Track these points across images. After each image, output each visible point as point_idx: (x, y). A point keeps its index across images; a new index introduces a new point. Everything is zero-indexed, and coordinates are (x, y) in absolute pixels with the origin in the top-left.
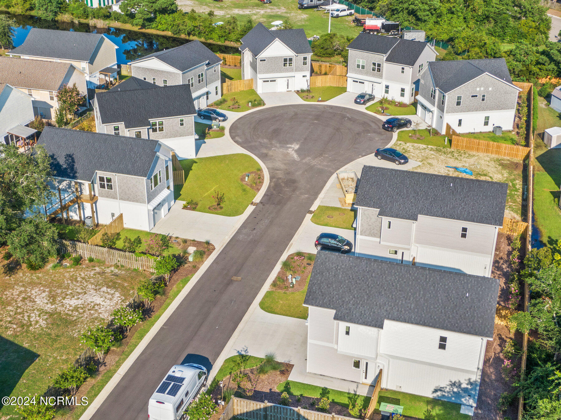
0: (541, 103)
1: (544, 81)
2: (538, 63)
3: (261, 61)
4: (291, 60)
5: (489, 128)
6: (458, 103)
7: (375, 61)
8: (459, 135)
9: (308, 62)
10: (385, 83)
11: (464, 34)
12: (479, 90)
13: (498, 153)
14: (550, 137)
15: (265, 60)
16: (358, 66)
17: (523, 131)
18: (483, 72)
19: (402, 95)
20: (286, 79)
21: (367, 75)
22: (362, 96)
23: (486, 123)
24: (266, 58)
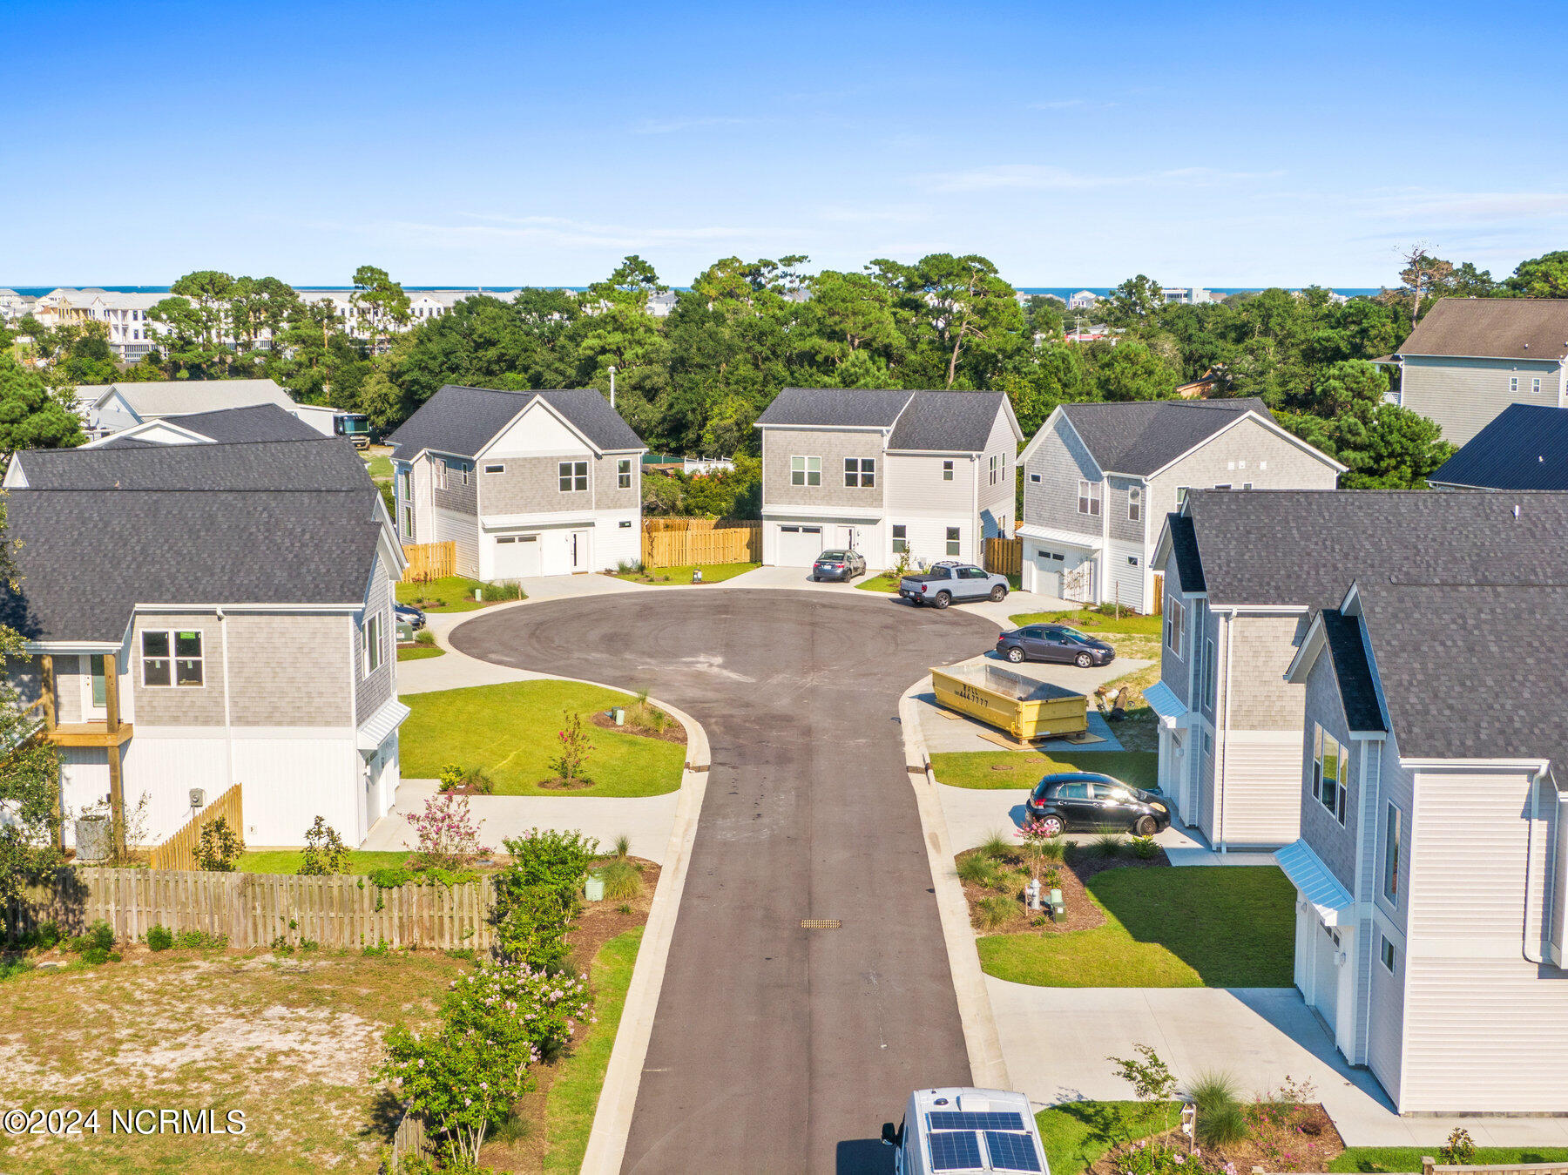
3: (490, 470)
4: (582, 468)
7: (853, 453)
9: (635, 476)
10: (890, 519)
12: (1235, 468)
15: (500, 469)
16: (798, 478)
19: (953, 548)
20: (568, 532)
21: (828, 504)
22: (833, 557)
24: (504, 460)
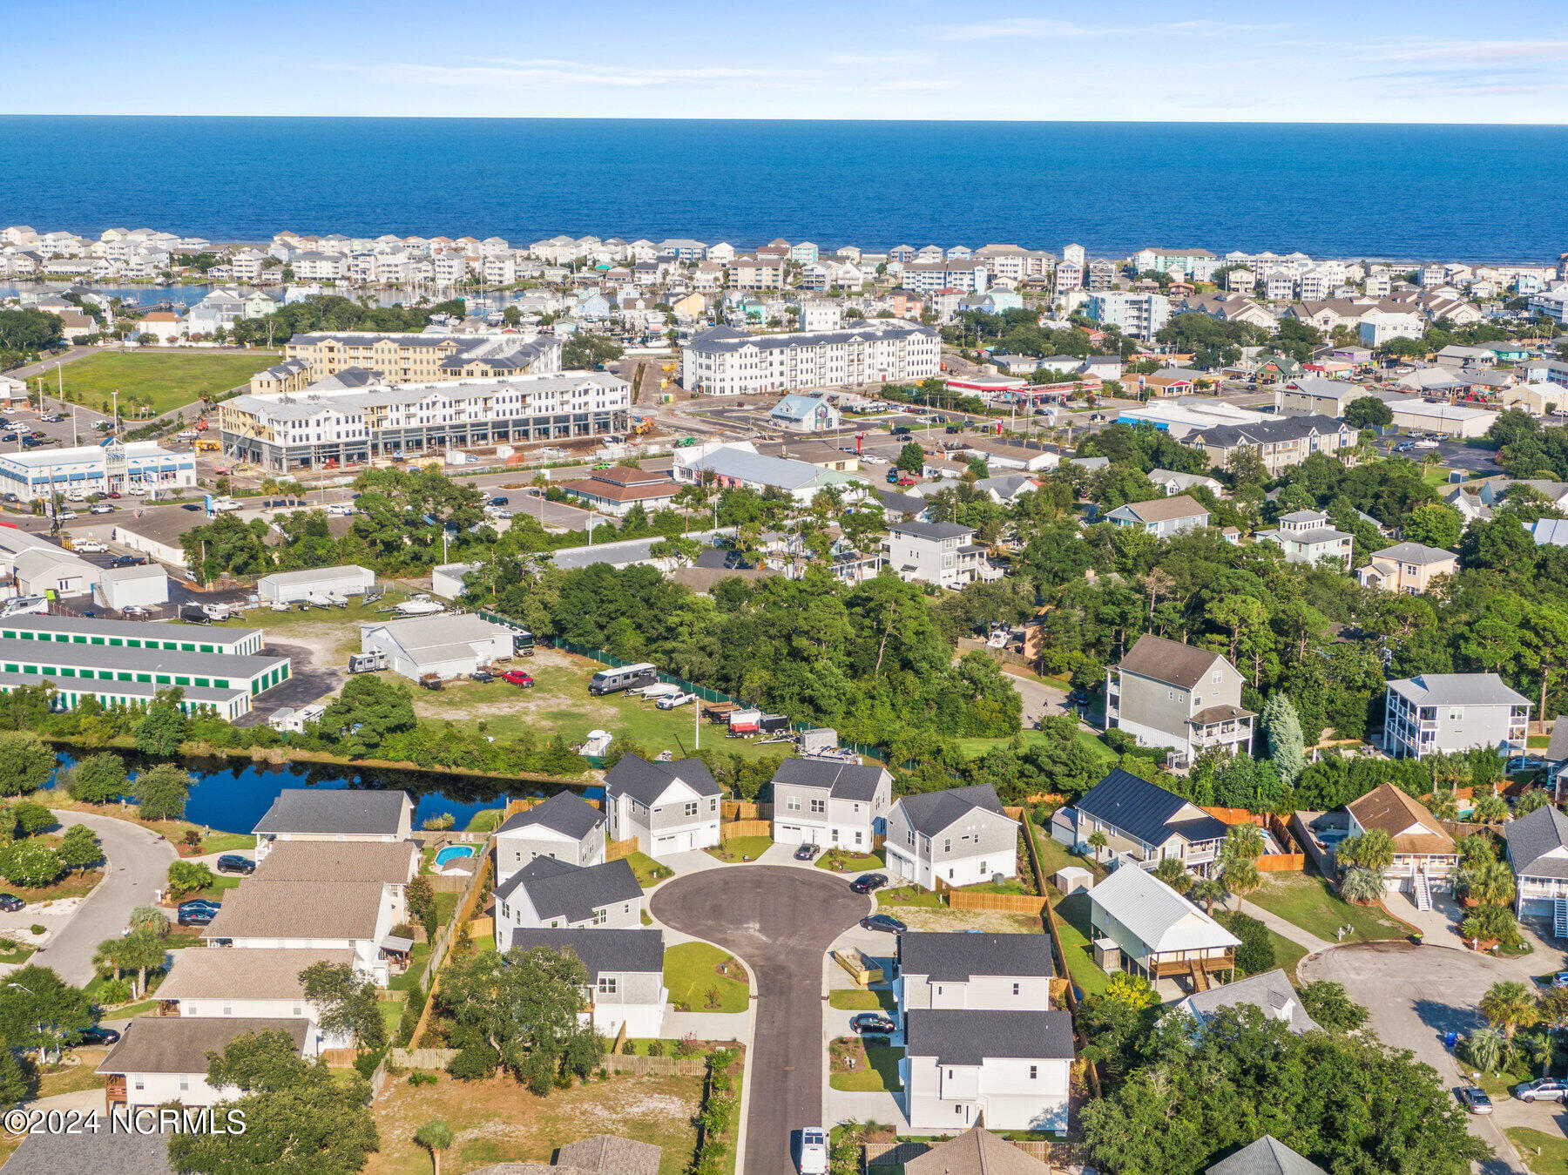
0: (1039, 834)
1: (1034, 799)
2: (1022, 774)
3: (655, 811)
4: (695, 805)
5: (988, 877)
6: (947, 849)
7: (815, 797)
8: (956, 889)
9: (718, 806)
10: (831, 827)
11: (903, 736)
12: (971, 829)
13: (1008, 907)
14: (1065, 881)
15: (660, 810)
16: (790, 806)
17: (1029, 876)
18: (972, 806)
19: (859, 841)
20: (689, 833)
21: (805, 818)
22: (805, 848)
23: (983, 871)
24: (662, 806)
